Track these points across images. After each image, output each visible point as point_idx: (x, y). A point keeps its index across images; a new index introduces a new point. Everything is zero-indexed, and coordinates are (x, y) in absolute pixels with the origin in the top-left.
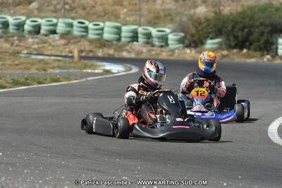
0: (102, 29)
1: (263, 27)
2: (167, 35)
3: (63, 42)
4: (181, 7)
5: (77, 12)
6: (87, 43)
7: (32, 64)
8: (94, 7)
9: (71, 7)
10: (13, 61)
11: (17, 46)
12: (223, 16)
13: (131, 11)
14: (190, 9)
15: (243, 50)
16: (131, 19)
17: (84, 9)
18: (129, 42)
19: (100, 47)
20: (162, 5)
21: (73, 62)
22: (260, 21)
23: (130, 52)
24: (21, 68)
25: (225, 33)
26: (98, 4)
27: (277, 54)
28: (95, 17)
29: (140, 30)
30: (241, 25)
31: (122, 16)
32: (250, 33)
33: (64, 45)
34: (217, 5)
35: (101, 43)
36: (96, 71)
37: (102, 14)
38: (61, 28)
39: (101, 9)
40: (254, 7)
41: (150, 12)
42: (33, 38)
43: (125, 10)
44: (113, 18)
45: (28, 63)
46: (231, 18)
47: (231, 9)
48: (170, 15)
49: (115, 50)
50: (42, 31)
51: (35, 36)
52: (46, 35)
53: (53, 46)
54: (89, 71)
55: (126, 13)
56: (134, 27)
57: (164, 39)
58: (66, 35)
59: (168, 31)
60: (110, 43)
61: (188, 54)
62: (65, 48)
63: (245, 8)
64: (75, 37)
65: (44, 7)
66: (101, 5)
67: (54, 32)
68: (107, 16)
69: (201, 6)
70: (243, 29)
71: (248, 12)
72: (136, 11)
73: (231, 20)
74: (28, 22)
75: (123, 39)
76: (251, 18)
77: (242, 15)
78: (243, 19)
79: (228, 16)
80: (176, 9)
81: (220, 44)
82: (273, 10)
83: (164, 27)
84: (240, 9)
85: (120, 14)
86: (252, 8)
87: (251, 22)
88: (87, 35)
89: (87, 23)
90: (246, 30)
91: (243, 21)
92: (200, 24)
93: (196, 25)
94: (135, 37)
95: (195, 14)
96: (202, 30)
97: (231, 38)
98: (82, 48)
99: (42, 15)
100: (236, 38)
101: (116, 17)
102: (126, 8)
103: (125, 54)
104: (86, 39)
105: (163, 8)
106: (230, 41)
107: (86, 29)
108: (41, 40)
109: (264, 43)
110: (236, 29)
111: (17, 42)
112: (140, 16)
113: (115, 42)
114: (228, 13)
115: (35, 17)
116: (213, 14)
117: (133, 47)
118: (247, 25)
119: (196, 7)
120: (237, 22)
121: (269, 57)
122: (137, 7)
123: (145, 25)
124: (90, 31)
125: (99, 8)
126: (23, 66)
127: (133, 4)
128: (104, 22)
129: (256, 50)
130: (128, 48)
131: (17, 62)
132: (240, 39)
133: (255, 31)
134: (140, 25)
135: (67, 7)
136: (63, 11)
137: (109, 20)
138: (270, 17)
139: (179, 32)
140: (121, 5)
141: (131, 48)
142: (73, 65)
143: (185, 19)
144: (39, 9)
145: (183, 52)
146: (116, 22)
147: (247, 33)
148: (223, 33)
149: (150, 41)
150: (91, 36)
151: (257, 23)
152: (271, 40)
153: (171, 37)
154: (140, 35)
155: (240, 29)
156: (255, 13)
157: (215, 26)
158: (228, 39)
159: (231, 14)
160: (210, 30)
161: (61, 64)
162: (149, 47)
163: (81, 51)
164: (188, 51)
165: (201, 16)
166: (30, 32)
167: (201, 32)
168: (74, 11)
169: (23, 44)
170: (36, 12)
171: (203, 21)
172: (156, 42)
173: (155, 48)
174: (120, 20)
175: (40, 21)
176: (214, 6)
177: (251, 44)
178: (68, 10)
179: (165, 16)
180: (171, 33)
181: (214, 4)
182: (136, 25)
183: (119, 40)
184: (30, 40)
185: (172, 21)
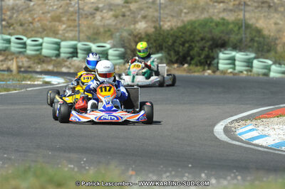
0: (41, 45)
1: (204, 41)
2: (108, 50)
4: (121, 22)
5: (14, 29)
6: (25, 60)
8: (32, 23)
9: (8, 23)
12: (164, 31)
13: (70, 27)
14: (129, 25)
15: (184, 65)
16: (70, 35)
17: (21, 25)
18: (68, 58)
19: (39, 63)
20: (101, 21)
21: (12, 75)
22: (201, 35)
23: (69, 68)
25: (166, 48)
26: (36, 20)
27: (218, 69)
28: (33, 33)
29: (80, 45)
30: (183, 39)
31: (60, 32)
32: (191, 48)
33: (2, 61)
34: (157, 20)
35: (40, 59)
36: (36, 83)
37: (40, 30)
39: (40, 25)
40: (195, 22)
41: (89, 28)
43: (64, 26)
44: (51, 34)
46: (171, 32)
47: (171, 25)
48: (109, 30)
49: (54, 66)
54: (29, 83)
55: (64, 30)
56: (73, 42)
57: (104, 54)
58: (4, 51)
59: (108, 46)
60: (49, 59)
62: (2, 65)
63: (186, 23)
64: (13, 54)
66: (38, 21)
68: (45, 33)
69: (141, 21)
70: (183, 44)
71: (189, 27)
72: (75, 27)
73: (172, 36)
75: (62, 55)
76: (192, 33)
77: (183, 29)
78: (183, 33)
79: (168, 31)
80: (116, 25)
81: (161, 58)
82: (213, 24)
83: (105, 42)
84: (180, 24)
85: (59, 30)
86: (192, 23)
87: (192, 37)
88: (25, 51)
89: (25, 39)
90: (187, 45)
91: (183, 35)
92: (140, 39)
93: (137, 40)
94: (74, 53)
95: (135, 29)
97: (172, 53)
98: (20, 64)
100: (177, 53)
101: (54, 33)
102: (64, 24)
103: (64, 70)
104: (24, 54)
105: (102, 24)
106: (171, 56)
107: (24, 45)
109: (204, 58)
110: (176, 44)
112: (79, 33)
113: (54, 58)
114: (169, 29)
116: (153, 30)
117: (73, 63)
118: (188, 39)
119: (135, 22)
120: (177, 37)
121: (209, 71)
122: (76, 23)
123: (85, 41)
124: (28, 47)
125: (37, 25)
127: (71, 20)
128: (42, 38)
129: (197, 65)
130: (67, 63)
132: (181, 54)
133: (196, 46)
134: (79, 41)
135: (4, 23)
137: (48, 36)
138: (211, 32)
139: (119, 47)
140: (60, 21)
141: (70, 63)
142: (11, 77)
143: (125, 34)
145: (123, 67)
146: (55, 37)
147: (188, 47)
148: (164, 48)
150: (30, 51)
151: (198, 38)
152: (212, 55)
153: (111, 52)
154: (79, 51)
155: (180, 44)
156: (195, 28)
157: (155, 41)
158: (169, 54)
159: (172, 29)
160: (151, 45)
163: (19, 67)
165: (141, 31)
168: (11, 28)
171: (143, 36)
174: (59, 36)
176: (154, 22)
177: (192, 59)
178: (5, 27)
179: (105, 32)
180: (111, 48)
181: (154, 19)
182: (76, 40)
183: (58, 55)
185: (111, 36)
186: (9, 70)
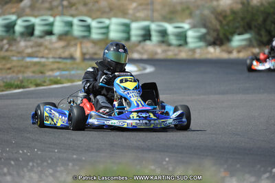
0: (107, 27)
2: (186, 31)
3: (62, 44)
5: (77, 9)
6: (90, 45)
7: (27, 67)
8: (97, 2)
9: (69, 3)
10: (4, 65)
11: (7, 50)
12: (253, 8)
13: (141, 5)
16: (141, 14)
17: (85, 4)
18: (140, 42)
21: (75, 63)
23: (142, 53)
24: (13, 72)
25: (255, 27)
28: (99, 13)
29: (153, 27)
31: (131, 12)
33: (63, 47)
38: (58, 28)
39: (106, 4)
41: (164, 5)
42: (25, 40)
43: (134, 5)
44: (119, 14)
45: (22, 66)
46: (262, 9)
48: (188, 8)
50: (37, 32)
51: (28, 38)
52: (41, 37)
53: (50, 49)
55: (135, 9)
56: (145, 23)
57: (182, 37)
58: (65, 36)
59: (186, 26)
61: (211, 53)
62: (64, 52)
64: (76, 38)
65: (38, 5)
67: (50, 33)
72: (147, 4)
73: (262, 12)
74: (20, 22)
75: (134, 39)
79: (257, 7)
81: (250, 40)
83: (183, 22)
85: (128, 9)
88: (90, 36)
89: (89, 20)
92: (225, 17)
93: (221, 18)
94: (147, 36)
95: (218, 6)
96: (228, 24)
97: (263, 33)
98: (85, 50)
99: (36, 13)
100: (269, 32)
101: (124, 13)
102: (135, 1)
103: (136, 56)
104: (88, 39)
106: (261, 36)
107: (88, 28)
108: (36, 42)
110: (269, 22)
111: (6, 46)
112: (153, 11)
114: (259, 4)
115: (27, 15)
116: (240, 6)
117: (146, 48)
120: (268, 14)
124: (93, 31)
125: (103, 4)
126: (16, 69)
128: (109, 18)
130: (139, 48)
131: (8, 66)
134: (153, 21)
135: (65, 3)
136: (60, 8)
137: (116, 16)
139: (200, 27)
142: (75, 66)
143: (206, 12)
144: (32, 7)
145: (205, 51)
146: (124, 17)
148: (253, 27)
149: (165, 39)
150: (95, 35)
153: (191, 35)
154: (153, 33)
155: (272, 22)
157: (243, 19)
158: (259, 34)
159: (262, 4)
160: (237, 25)
161: (61, 66)
162: (164, 47)
163: (83, 54)
164: (211, 49)
165: (225, 8)
166: (22, 34)
167: (226, 28)
168: (74, 8)
169: (14, 48)
170: (28, 11)
171: (228, 14)
172: (173, 40)
173: (172, 48)
174: (129, 16)
175: (34, 20)
178: (66, 7)
179: (183, 10)
180: (190, 29)
182: (148, 20)
183: (128, 39)
184: (22, 44)
185: (191, 15)
186: (72, 58)
